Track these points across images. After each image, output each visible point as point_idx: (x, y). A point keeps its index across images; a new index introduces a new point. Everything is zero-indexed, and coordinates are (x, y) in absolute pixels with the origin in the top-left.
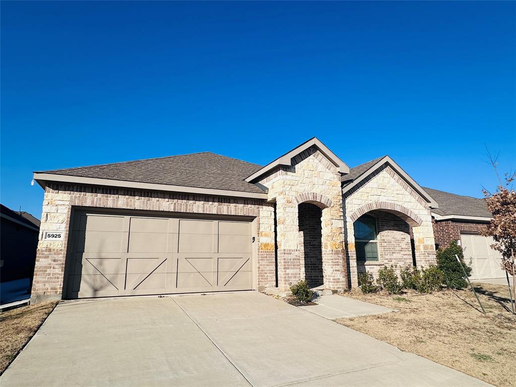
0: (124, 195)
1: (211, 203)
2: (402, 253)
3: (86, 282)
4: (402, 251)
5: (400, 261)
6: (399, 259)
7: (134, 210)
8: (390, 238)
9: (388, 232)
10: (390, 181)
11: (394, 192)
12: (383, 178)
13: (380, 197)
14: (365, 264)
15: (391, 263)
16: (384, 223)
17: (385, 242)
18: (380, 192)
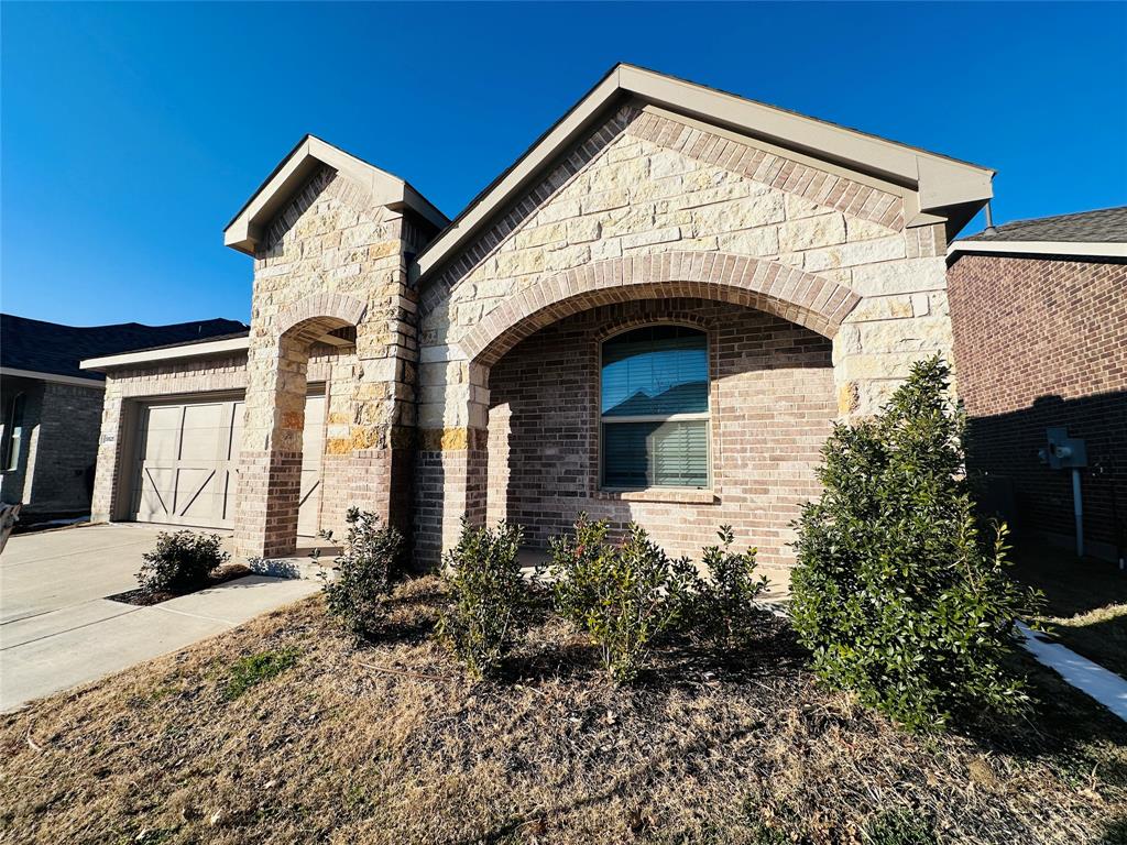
3: (146, 500)
8: (763, 401)
9: (760, 377)
10: (653, 167)
11: (674, 206)
12: (614, 167)
13: (595, 246)
14: (624, 496)
15: (761, 500)
16: (736, 345)
17: (737, 418)
18: (593, 224)
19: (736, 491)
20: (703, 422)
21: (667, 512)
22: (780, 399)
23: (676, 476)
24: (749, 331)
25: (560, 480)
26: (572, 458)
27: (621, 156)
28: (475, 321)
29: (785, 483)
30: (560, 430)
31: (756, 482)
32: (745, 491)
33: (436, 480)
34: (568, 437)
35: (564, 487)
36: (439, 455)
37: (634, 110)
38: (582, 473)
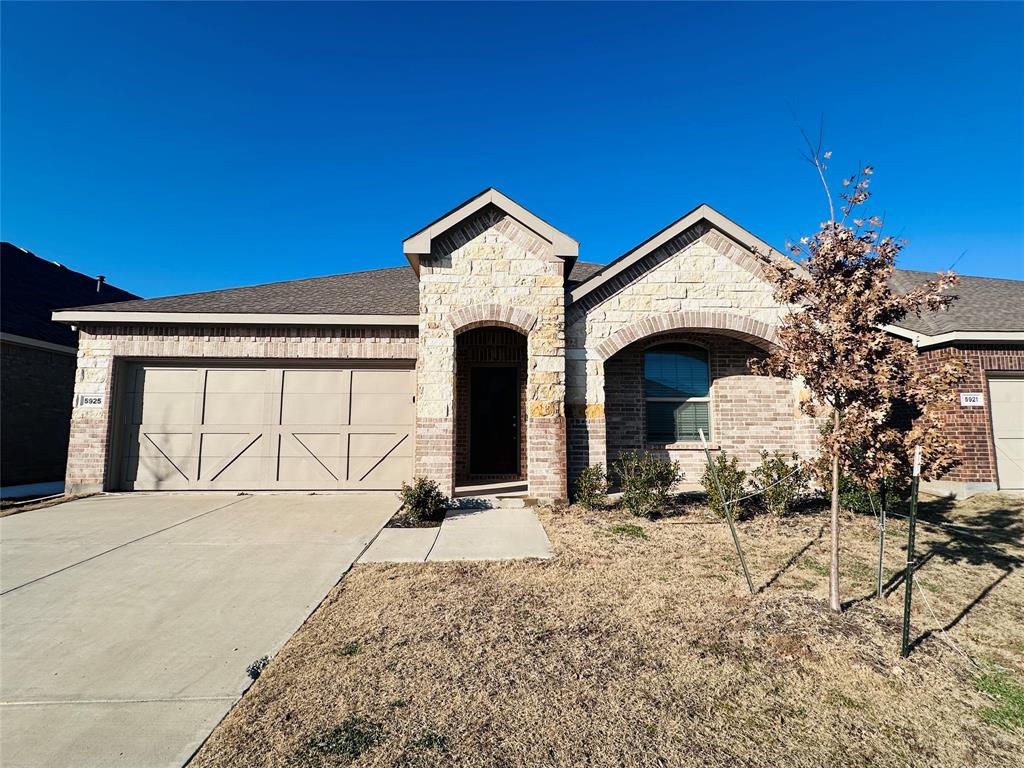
0: (188, 335)
1: (328, 339)
2: (775, 423)
3: (147, 467)
4: (776, 420)
5: (767, 442)
6: (766, 437)
7: (202, 358)
8: (741, 392)
9: (739, 379)
10: (716, 264)
11: (727, 288)
12: (695, 258)
13: (683, 302)
14: (667, 447)
15: (741, 447)
16: (727, 359)
17: (728, 401)
18: (683, 290)
19: (729, 442)
20: (706, 403)
21: (691, 456)
22: (749, 392)
23: (691, 434)
24: (734, 352)
25: (623, 438)
26: (632, 423)
27: (697, 253)
28: (606, 335)
29: (753, 437)
30: (622, 405)
31: (739, 437)
32: (733, 442)
33: (582, 437)
34: (627, 410)
35: (626, 442)
36: (584, 421)
37: (705, 229)
38: (638, 433)
